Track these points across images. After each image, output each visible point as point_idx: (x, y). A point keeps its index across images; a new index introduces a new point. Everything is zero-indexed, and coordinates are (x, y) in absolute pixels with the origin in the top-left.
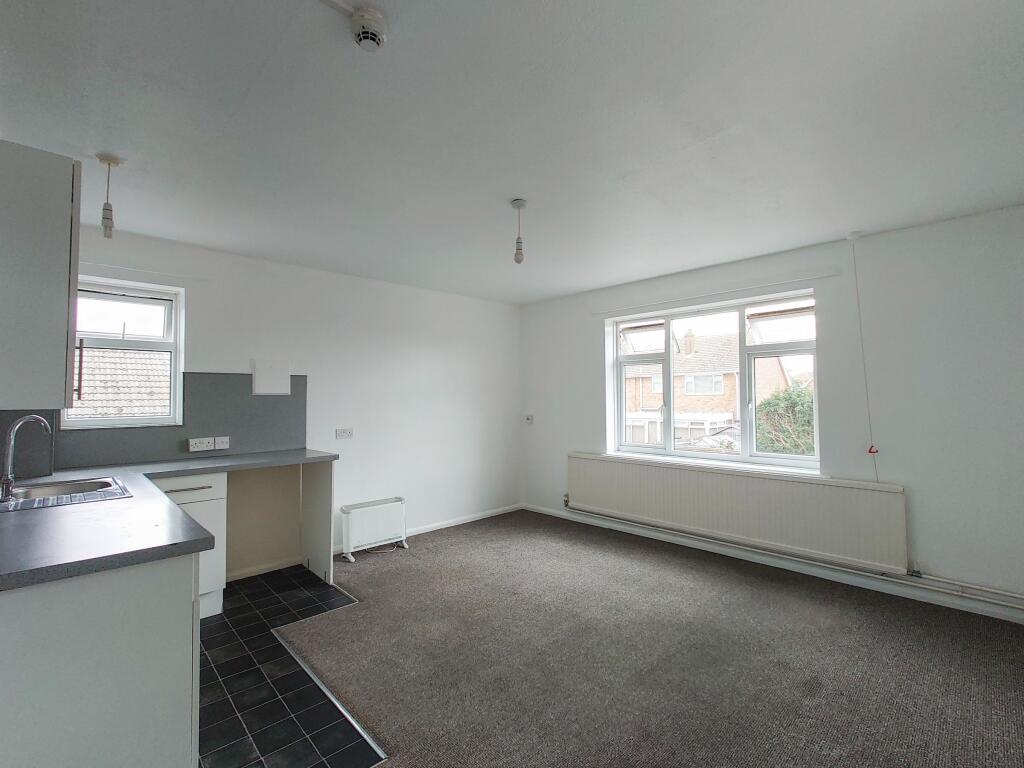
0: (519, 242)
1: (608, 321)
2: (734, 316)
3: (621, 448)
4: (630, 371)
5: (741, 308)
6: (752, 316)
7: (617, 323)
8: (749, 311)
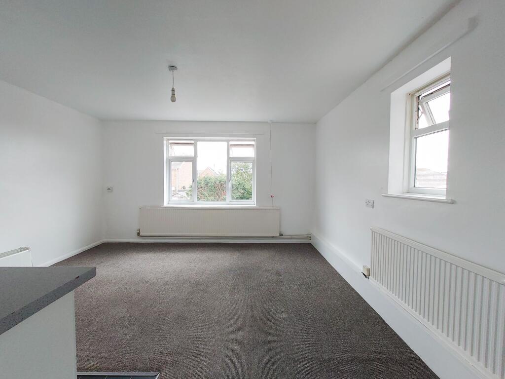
0: (173, 90)
1: (165, 138)
2: (225, 144)
3: (170, 202)
4: (175, 165)
5: (228, 141)
6: (232, 145)
7: (168, 140)
8: (231, 143)
